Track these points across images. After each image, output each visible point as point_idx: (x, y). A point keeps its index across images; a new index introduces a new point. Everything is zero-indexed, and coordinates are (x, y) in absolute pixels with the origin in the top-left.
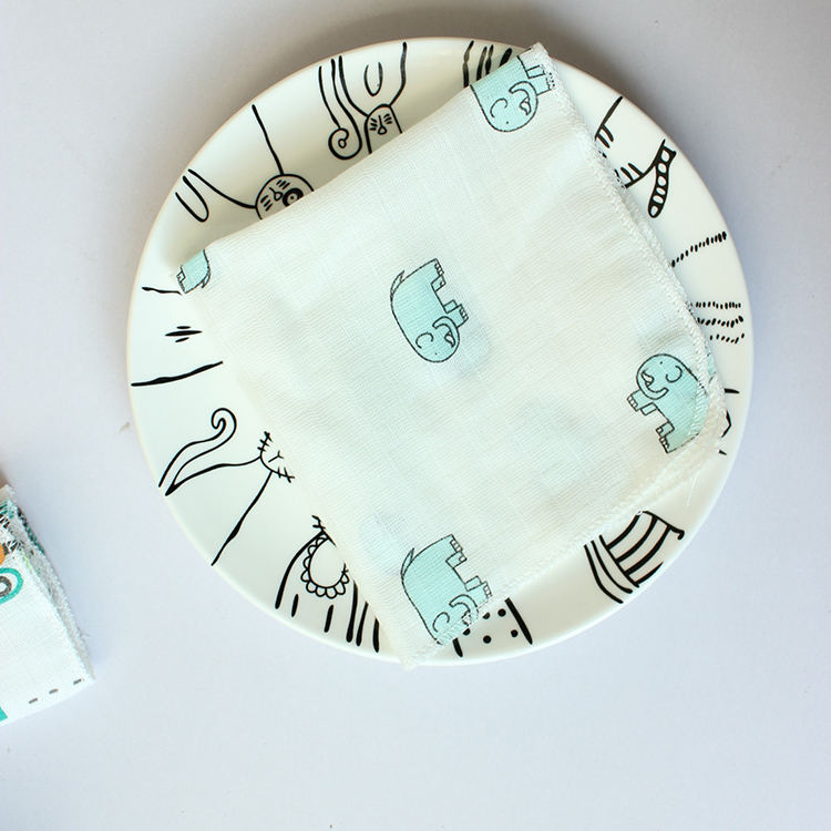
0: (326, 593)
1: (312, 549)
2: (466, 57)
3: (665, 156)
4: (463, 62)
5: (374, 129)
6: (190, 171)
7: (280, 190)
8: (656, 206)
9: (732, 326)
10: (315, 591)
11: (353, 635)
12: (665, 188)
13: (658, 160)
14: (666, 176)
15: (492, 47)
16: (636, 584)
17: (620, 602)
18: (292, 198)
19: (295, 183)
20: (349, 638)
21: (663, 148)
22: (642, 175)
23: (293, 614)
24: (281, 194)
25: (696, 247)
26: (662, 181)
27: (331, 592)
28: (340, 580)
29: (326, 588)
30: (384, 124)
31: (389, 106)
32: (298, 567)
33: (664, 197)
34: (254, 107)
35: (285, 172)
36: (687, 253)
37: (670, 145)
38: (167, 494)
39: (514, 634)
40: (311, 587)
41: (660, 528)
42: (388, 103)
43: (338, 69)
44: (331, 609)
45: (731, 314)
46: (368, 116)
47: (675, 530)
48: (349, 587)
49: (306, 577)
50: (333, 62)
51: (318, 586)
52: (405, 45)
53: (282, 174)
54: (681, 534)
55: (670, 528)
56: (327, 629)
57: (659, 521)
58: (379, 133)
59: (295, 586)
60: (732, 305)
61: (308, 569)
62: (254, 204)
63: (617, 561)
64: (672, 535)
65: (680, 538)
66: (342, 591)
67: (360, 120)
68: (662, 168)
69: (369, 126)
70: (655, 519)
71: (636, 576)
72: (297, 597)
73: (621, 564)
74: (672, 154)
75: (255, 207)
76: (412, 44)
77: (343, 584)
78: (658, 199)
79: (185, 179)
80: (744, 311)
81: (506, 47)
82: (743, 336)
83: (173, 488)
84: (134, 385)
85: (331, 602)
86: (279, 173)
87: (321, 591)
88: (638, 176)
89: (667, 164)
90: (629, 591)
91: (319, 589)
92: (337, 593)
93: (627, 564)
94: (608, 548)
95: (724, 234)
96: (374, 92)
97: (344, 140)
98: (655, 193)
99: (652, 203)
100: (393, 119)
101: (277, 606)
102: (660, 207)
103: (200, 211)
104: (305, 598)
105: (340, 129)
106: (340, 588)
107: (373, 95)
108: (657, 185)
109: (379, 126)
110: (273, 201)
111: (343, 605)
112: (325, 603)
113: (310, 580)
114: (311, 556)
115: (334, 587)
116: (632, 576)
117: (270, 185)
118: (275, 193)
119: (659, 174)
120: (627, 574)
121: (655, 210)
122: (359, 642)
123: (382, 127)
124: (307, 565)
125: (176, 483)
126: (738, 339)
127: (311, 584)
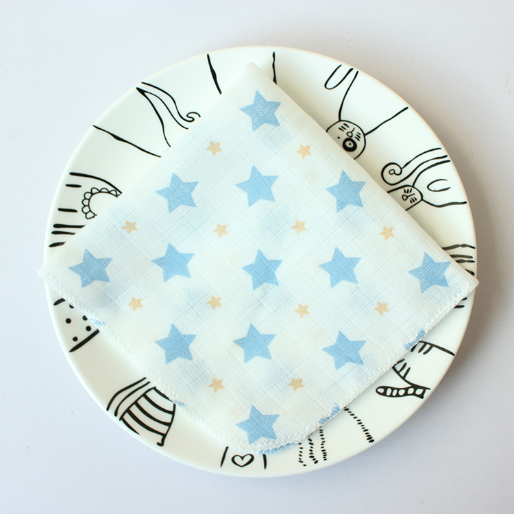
0: (85, 206)
1: (114, 193)
2: (464, 246)
3: (419, 392)
4: (460, 244)
5: (405, 192)
6: (357, 72)
7: (354, 135)
8: (384, 391)
9: (310, 457)
10: (85, 199)
11: (59, 229)
12: (398, 395)
13: (416, 387)
14: (406, 394)
15: (473, 262)
16: (122, 418)
17: (108, 409)
18: (350, 144)
19: (360, 144)
20: (56, 226)
21: (424, 389)
22: (403, 378)
23: (68, 185)
24: (352, 136)
25: (361, 423)
26: (402, 392)
27: (86, 209)
29: (88, 206)
30: (410, 198)
31: (422, 199)
32: (100, 185)
33: (391, 395)
35: (366, 137)
36: (355, 418)
37: (427, 393)
38: (138, 89)
39: (75, 339)
40: (88, 196)
41: (163, 429)
42: (424, 198)
43: (442, 161)
44: (75, 211)
45: (318, 454)
46: (413, 186)
47: (163, 440)
49: (94, 191)
50: (446, 156)
51: (89, 200)
52: (465, 203)
53: (365, 135)
54: (161, 444)
55: (164, 436)
56: (60, 210)
57: (167, 427)
58: (403, 196)
59: (87, 184)
60: (325, 455)
61: (100, 192)
62: (342, 119)
63: (136, 403)
64: (159, 438)
65: (158, 444)
66: (88, 216)
67: (410, 181)
68: (411, 391)
69: (406, 188)
70: (169, 425)
71: (127, 417)
72: (79, 186)
73: (134, 406)
74: (421, 396)
75: (340, 120)
76: (466, 207)
77: (93, 217)
78: (389, 392)
80: (322, 463)
81: (475, 271)
82: (305, 465)
83: (142, 92)
84: (208, 56)
85: (79, 210)
86: (365, 133)
88: (403, 375)
89: (414, 394)
90: (116, 414)
91: (87, 201)
92: (86, 214)
93: (135, 410)
94: (144, 395)
95: (373, 441)
96: (430, 187)
97: (394, 173)
98: (393, 389)
99: (386, 388)
100: (413, 203)
101: (72, 174)
102: (384, 394)
103: (331, 84)
104: (80, 192)
105: (401, 169)
106: (90, 215)
107: (428, 187)
108: (398, 389)
109: (407, 195)
110: (346, 131)
111: (79, 219)
112: (78, 207)
113: (92, 194)
114: (109, 192)
115: (90, 211)
116: (127, 415)
117: (356, 128)
118: (351, 132)
119: (406, 389)
120: (128, 411)
121: (382, 391)
122: (54, 233)
123: (407, 197)
124: (103, 190)
125: (146, 94)
126: (302, 462)
127: (90, 195)
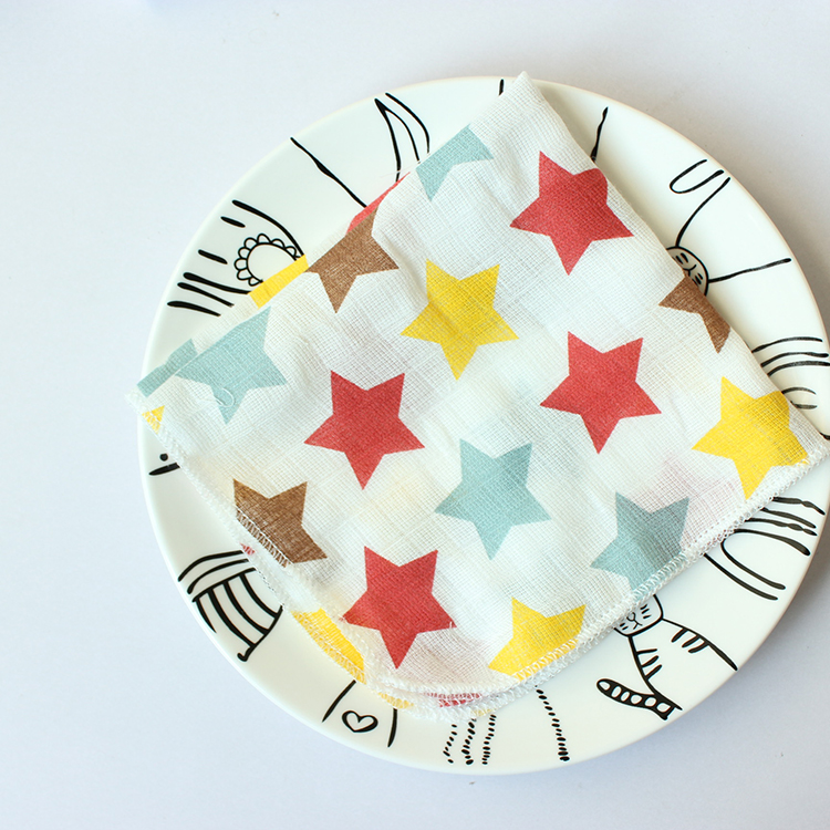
0: (241, 258)
1: (292, 251)
2: (808, 504)
3: (663, 707)
4: (803, 500)
6: (729, 179)
7: (692, 276)
8: (610, 688)
9: (463, 751)
10: (246, 247)
11: (191, 280)
12: (628, 702)
13: (660, 698)
14: (641, 705)
15: (814, 534)
16: (196, 600)
17: (180, 578)
20: (188, 276)
21: (673, 706)
22: (646, 678)
23: (224, 219)
25: (558, 726)
26: (636, 699)
27: (241, 264)
28: (253, 276)
29: (247, 259)
32: (274, 233)
33: (618, 699)
34: (788, 260)
35: (710, 285)
36: (552, 714)
37: (675, 714)
38: (377, 101)
39: (164, 457)
40: (251, 244)
41: (254, 635)
43: (817, 361)
44: (224, 262)
45: (476, 751)
47: (249, 652)
48: (244, 286)
49: (262, 239)
50: (826, 355)
51: (251, 250)
53: (709, 281)
54: (243, 658)
55: (253, 646)
56: (201, 252)
57: (262, 635)
59: (255, 225)
60: (487, 755)
61: (271, 243)
62: (681, 245)
63: (225, 583)
64: (244, 647)
65: (239, 656)
66: (241, 276)
68: (651, 702)
70: (265, 632)
71: (206, 600)
72: (242, 226)
73: (222, 587)
74: (664, 716)
75: (677, 246)
77: (249, 279)
78: (617, 692)
79: (720, 172)
80: (478, 767)
81: (811, 550)
82: (451, 761)
83: (382, 108)
84: (502, 82)
85: (231, 262)
86: (710, 278)
87: (244, 253)
88: (646, 673)
89: (654, 708)
90: (190, 590)
91: (247, 251)
92: (240, 270)
93: (220, 592)
94: (242, 575)
95: (567, 759)
98: (624, 690)
99: (613, 684)
101: (236, 203)
102: (608, 693)
103: (680, 185)
104: (239, 235)
106: (245, 274)
108: (632, 693)
111: (225, 275)
112: (231, 257)
113: (258, 244)
114: (284, 248)
115: (247, 268)
116: (206, 596)
117: (699, 267)
118: (690, 271)
119: (645, 697)
120: (210, 591)
121: (606, 686)
122: (182, 285)
124: (275, 242)
125: (387, 112)
126: (448, 755)
127: (255, 243)
